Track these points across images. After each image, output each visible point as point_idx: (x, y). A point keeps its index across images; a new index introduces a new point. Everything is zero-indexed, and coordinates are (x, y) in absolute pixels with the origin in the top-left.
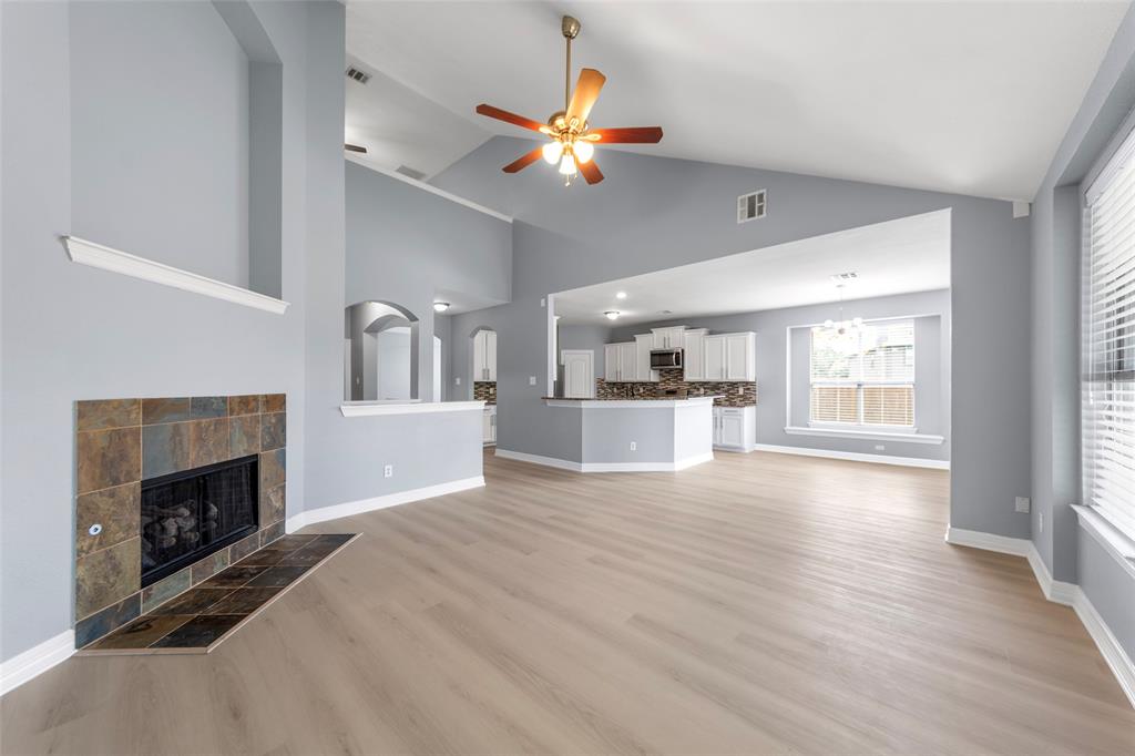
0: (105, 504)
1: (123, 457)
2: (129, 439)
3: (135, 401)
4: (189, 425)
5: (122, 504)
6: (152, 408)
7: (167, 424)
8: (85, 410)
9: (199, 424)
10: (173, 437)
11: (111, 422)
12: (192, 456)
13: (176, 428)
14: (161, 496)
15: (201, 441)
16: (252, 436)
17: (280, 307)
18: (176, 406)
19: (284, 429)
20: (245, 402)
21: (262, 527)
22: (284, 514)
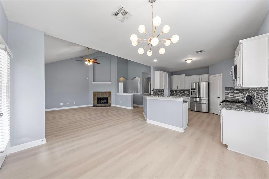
1: (95, 95)
5: (95, 98)
8: (93, 92)
10: (99, 95)
15: (101, 95)
16: (107, 95)
17: (110, 83)
18: (99, 92)
19: (111, 95)
20: (106, 92)
21: (108, 104)
22: (111, 104)
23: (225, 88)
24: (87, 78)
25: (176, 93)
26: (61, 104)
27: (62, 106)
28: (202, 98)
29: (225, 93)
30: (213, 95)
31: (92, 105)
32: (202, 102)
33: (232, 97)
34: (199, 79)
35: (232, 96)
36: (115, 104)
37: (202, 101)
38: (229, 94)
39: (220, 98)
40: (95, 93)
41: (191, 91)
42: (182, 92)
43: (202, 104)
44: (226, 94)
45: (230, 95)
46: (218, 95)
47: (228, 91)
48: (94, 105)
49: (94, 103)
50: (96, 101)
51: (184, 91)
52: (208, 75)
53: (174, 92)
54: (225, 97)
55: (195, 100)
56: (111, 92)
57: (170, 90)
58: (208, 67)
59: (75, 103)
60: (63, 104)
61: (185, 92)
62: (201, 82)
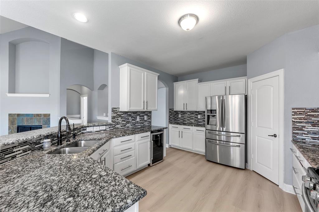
0: (12, 127)
1: (14, 121)
2: (15, 119)
3: (16, 114)
4: (25, 118)
5: (14, 128)
6: (18, 115)
7: (21, 118)
8: (10, 115)
9: (27, 118)
10: (22, 120)
12: (26, 123)
13: (23, 118)
15: (27, 121)
16: (40, 122)
17: (48, 95)
18: (23, 115)
19: (49, 121)
20: (38, 115)
23: (293, 109)
25: (183, 117)
28: (232, 134)
29: (291, 126)
30: (257, 126)
32: (231, 144)
33: (314, 138)
34: (226, 88)
35: (315, 133)
37: (232, 139)
38: (304, 127)
39: (275, 136)
40: (13, 117)
41: (206, 114)
42: (193, 115)
43: (232, 149)
44: (294, 128)
45: (309, 132)
46: (270, 128)
47: (300, 119)
51: (197, 115)
52: (244, 80)
53: (180, 116)
54: (291, 135)
55: (217, 136)
56: (49, 115)
57: (170, 112)
58: (243, 61)
61: (199, 117)
62: (230, 94)
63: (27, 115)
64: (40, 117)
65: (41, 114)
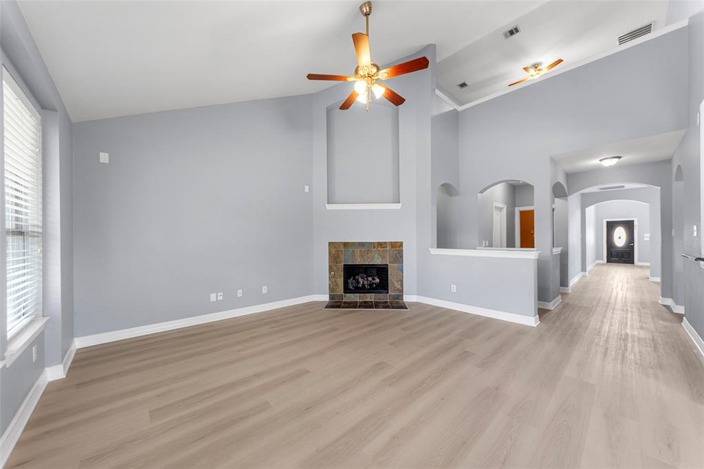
0: (335, 268)
1: (338, 257)
2: (340, 253)
3: (341, 243)
4: (358, 251)
5: (338, 269)
6: (346, 244)
7: (351, 249)
8: (330, 244)
9: (361, 250)
10: (352, 254)
11: (335, 248)
12: (359, 260)
13: (353, 251)
14: (351, 271)
15: (362, 256)
16: (383, 257)
17: (398, 206)
18: (353, 244)
19: (402, 257)
20: (380, 244)
21: (390, 293)
22: (402, 292)
24: (307, 189)
26: (213, 297)
27: (218, 307)
31: (325, 298)
36: (418, 294)
40: (336, 249)
48: (332, 297)
49: (332, 289)
50: (341, 281)
56: (401, 244)
59: (265, 290)
60: (220, 298)
63: (362, 244)
64: (384, 247)
65: (385, 243)
